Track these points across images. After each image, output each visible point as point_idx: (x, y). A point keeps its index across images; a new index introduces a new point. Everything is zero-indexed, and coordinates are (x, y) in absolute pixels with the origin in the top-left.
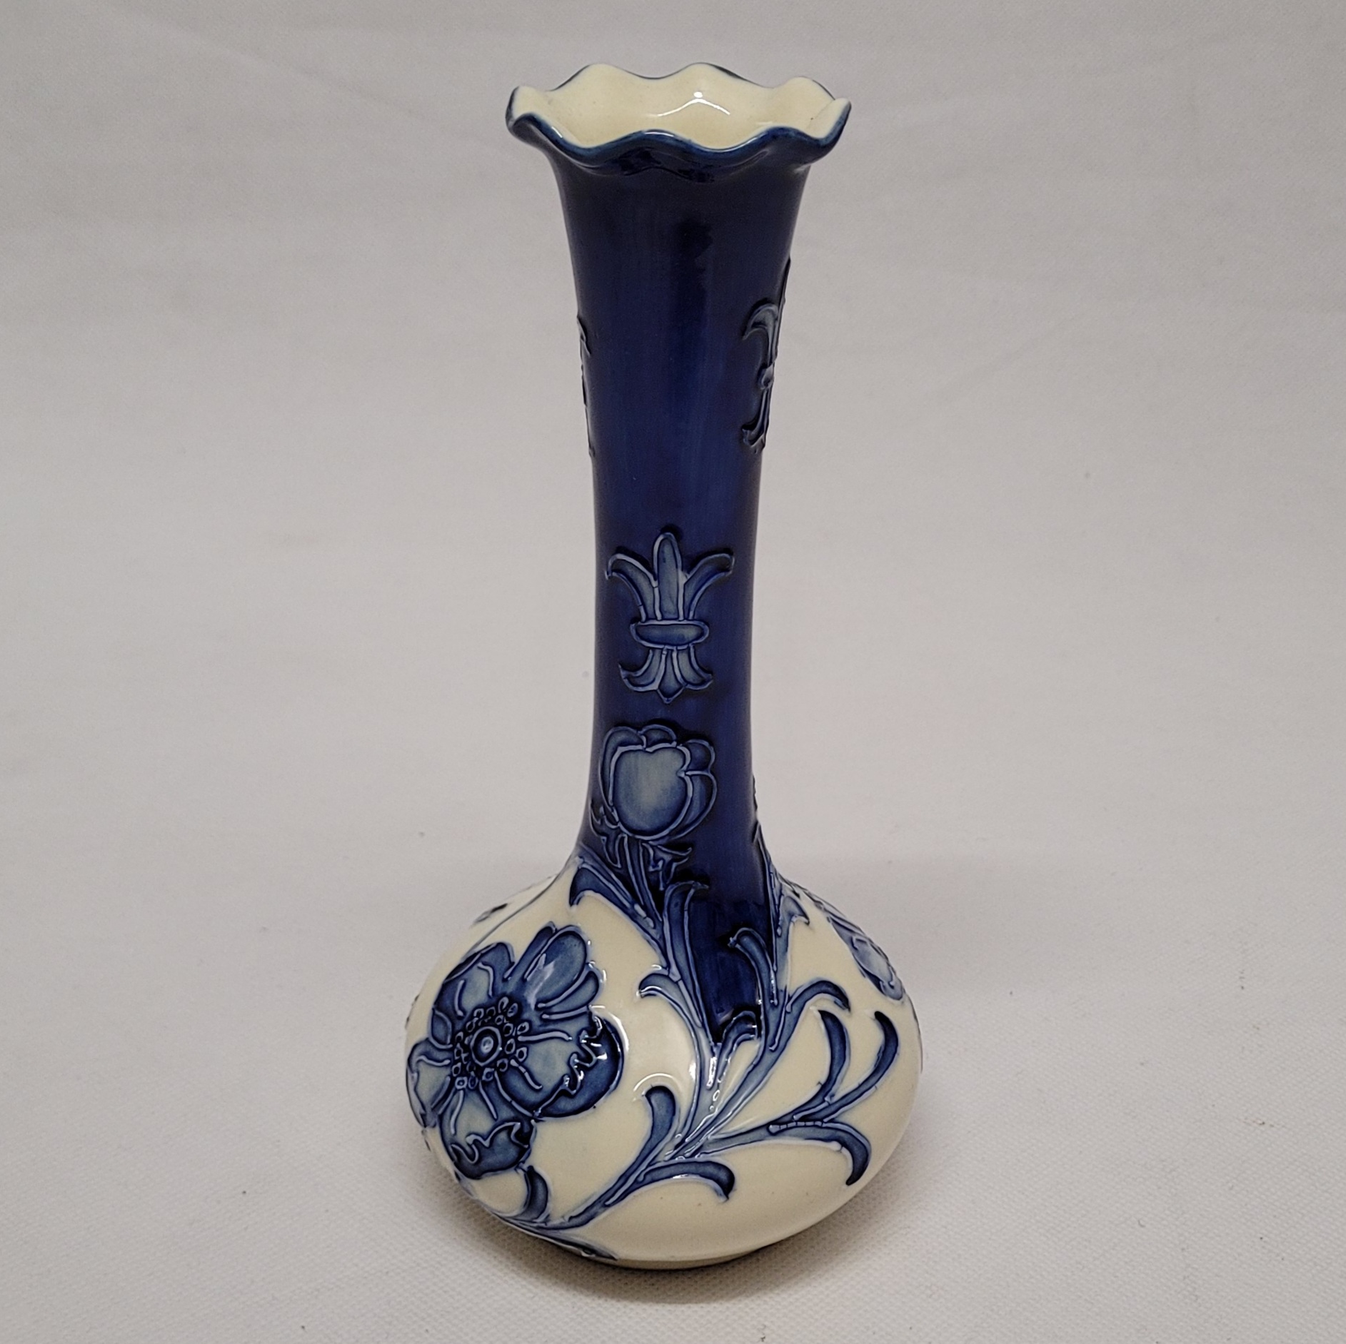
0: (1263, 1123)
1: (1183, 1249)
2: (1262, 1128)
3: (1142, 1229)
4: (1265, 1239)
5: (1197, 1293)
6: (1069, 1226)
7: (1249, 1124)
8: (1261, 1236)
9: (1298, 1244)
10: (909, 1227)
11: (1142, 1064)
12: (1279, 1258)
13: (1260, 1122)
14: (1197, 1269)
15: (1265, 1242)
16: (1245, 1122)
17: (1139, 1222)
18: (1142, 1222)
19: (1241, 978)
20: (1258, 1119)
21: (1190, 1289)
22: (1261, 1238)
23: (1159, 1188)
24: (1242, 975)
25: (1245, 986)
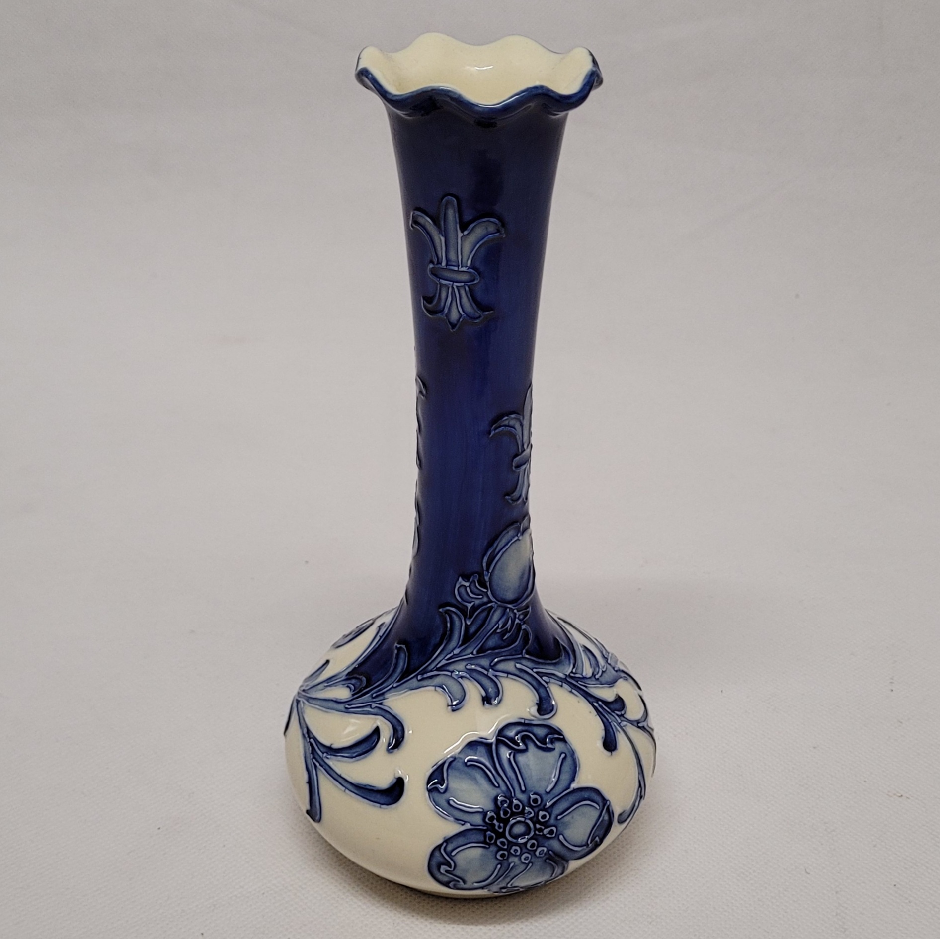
0: (902, 796)
1: (837, 892)
2: (900, 799)
3: (808, 876)
4: (898, 886)
5: (845, 927)
6: (754, 871)
7: (891, 797)
8: (895, 884)
9: (921, 890)
10: (638, 870)
11: (814, 748)
12: (907, 901)
13: (900, 795)
14: (846, 908)
15: (898, 888)
16: (888, 795)
17: (806, 870)
18: (808, 871)
19: (891, 683)
20: (898, 792)
21: (840, 923)
22: (895, 885)
23: (822, 844)
24: (892, 681)
25: (894, 689)
